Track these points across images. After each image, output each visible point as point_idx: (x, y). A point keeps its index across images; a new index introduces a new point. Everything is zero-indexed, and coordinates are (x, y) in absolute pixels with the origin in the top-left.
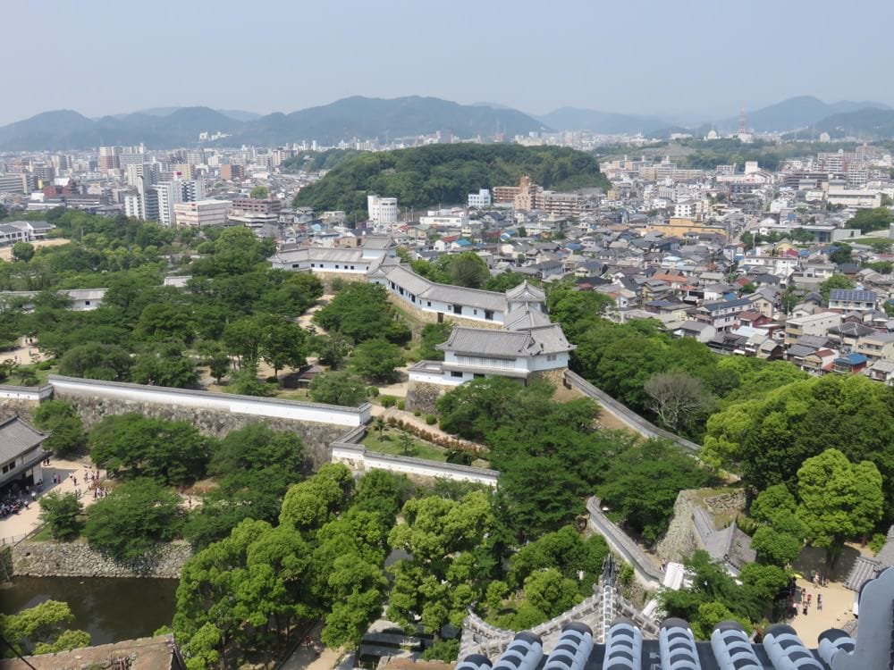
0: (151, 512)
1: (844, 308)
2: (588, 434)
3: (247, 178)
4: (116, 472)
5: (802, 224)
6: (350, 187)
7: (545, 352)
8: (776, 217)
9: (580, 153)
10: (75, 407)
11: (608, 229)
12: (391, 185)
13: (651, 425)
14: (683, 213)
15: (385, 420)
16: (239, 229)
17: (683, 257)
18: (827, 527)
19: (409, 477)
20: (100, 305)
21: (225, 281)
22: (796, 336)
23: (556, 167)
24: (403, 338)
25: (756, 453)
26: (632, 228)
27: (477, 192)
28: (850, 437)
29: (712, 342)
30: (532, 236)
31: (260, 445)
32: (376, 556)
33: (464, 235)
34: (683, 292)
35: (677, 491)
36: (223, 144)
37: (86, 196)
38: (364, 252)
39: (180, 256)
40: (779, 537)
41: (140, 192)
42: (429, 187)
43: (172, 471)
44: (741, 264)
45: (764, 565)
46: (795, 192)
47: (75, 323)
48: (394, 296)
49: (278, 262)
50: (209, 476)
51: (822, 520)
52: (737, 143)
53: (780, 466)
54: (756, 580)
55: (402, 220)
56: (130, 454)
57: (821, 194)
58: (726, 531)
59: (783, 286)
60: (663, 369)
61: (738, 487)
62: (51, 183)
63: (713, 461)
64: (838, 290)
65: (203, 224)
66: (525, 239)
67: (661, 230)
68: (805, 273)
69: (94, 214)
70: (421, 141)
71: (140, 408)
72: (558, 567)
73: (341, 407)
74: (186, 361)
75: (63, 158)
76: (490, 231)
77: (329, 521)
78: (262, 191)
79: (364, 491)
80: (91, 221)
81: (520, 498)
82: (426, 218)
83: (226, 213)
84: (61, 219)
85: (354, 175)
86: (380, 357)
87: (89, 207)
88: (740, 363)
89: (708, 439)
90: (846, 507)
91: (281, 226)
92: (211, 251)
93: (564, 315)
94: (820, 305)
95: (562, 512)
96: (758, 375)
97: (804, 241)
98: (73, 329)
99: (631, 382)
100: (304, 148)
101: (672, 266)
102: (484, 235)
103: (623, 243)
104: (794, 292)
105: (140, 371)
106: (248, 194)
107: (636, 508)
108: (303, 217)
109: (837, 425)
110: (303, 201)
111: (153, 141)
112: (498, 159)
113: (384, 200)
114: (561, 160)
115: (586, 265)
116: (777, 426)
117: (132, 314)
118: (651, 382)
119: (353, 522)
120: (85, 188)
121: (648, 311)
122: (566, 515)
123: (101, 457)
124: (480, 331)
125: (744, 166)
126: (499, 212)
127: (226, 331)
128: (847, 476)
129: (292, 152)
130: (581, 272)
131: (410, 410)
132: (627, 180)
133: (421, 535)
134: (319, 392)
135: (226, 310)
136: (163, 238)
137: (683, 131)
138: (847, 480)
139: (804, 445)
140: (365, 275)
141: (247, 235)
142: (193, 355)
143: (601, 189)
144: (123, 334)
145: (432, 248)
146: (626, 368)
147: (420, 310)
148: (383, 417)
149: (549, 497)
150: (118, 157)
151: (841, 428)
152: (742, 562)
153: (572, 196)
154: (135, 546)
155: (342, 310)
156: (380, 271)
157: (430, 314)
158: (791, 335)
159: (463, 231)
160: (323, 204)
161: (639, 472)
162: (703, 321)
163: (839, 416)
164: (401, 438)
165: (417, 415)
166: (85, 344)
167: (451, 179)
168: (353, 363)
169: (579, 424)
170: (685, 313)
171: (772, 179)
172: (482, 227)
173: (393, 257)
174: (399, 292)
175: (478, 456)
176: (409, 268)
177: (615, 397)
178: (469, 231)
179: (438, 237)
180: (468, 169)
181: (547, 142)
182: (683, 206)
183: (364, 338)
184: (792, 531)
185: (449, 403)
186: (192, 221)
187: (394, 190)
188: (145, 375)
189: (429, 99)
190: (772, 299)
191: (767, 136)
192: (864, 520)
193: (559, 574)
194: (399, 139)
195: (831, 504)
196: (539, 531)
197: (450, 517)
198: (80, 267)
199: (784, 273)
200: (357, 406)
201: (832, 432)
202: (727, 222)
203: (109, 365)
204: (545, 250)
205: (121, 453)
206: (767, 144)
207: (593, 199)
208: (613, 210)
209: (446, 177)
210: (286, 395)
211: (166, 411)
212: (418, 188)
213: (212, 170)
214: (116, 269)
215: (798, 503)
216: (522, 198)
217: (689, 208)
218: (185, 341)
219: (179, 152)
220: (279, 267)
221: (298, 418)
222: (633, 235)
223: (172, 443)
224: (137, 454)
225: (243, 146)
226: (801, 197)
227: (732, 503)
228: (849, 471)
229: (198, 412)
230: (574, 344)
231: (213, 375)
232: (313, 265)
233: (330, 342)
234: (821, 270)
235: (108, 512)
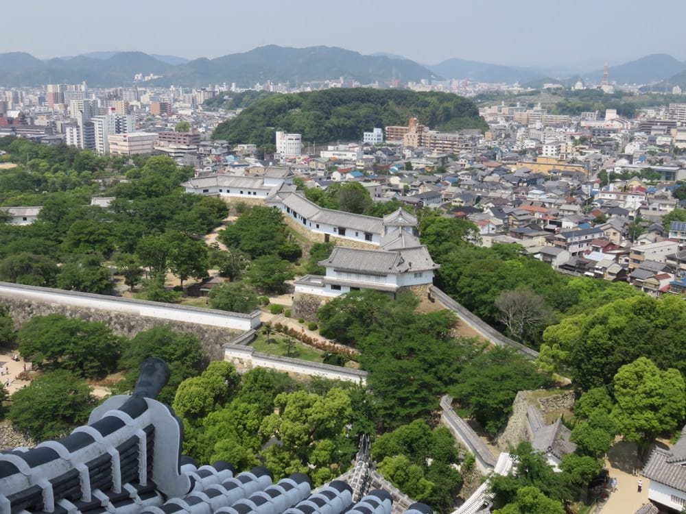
0: (65, 399)
1: (682, 238)
2: (446, 342)
3: (173, 114)
4: (40, 364)
5: (652, 165)
6: (261, 124)
7: (412, 270)
8: (630, 158)
9: (463, 99)
10: (8, 308)
11: (483, 165)
12: (297, 123)
13: (500, 334)
14: (549, 153)
15: (273, 325)
16: (163, 158)
17: (546, 191)
18: (637, 425)
19: (290, 375)
20: (35, 220)
21: (143, 203)
22: (638, 261)
23: (441, 109)
24: (295, 256)
25: (582, 360)
26: (505, 164)
27: (371, 131)
28: (661, 347)
29: (566, 265)
30: (417, 169)
31: (164, 345)
32: (255, 442)
33: (358, 168)
34: (545, 221)
35: (516, 392)
36: (155, 84)
37: (33, 126)
38: (265, 180)
39: (111, 180)
40: (594, 432)
41: (79, 124)
42: (330, 125)
43: (87, 365)
44: (596, 198)
45: (580, 456)
46: (647, 137)
47: (12, 236)
48: (289, 219)
49: (191, 187)
50: (120, 371)
51: (633, 419)
52: (600, 93)
53: (602, 372)
54: (573, 469)
55: (306, 153)
56: (52, 349)
57: (669, 139)
58: (553, 426)
59: (631, 218)
60: (513, 287)
61: (569, 389)
62: (4, 115)
63: (547, 366)
64: (677, 223)
65: (132, 153)
66: (410, 172)
67: (529, 167)
68: (651, 207)
69: (40, 142)
70: (327, 85)
71: (63, 310)
72: (409, 455)
73: (234, 314)
74: (103, 270)
75: (16, 94)
76: (381, 165)
77: (214, 411)
78: (185, 125)
79: (247, 386)
80: (35, 149)
81: (383, 395)
82: (326, 152)
83: (153, 144)
84: (10, 147)
85: (264, 114)
86: (273, 271)
87: (35, 136)
88: (587, 283)
89: (544, 347)
90: (654, 408)
91: (200, 157)
92: (137, 176)
93: (433, 238)
94: (661, 235)
95: (419, 408)
96: (602, 294)
97: (652, 179)
98: (10, 241)
99: (484, 297)
100: (224, 89)
101: (536, 198)
102: (375, 168)
103: (495, 177)
104: (640, 223)
105: (64, 278)
106: (173, 128)
107: (481, 406)
108: (219, 149)
109: (651, 337)
110: (221, 135)
111: (94, 80)
112: (391, 102)
113: (290, 136)
114: (446, 104)
115: (462, 196)
116: (600, 337)
117: (61, 229)
118: (501, 297)
119: (235, 412)
120: (32, 119)
121: (513, 237)
122: (422, 411)
123: (28, 351)
124: (361, 251)
125: (605, 113)
126: (390, 148)
127: (139, 246)
128: (655, 381)
129: (214, 92)
130: (457, 202)
131: (295, 318)
132: (502, 123)
133: (287, 424)
134: (217, 300)
135: (143, 226)
136: (97, 164)
137: (554, 82)
138: (655, 385)
139: (623, 354)
140: (264, 200)
141: (169, 163)
142: (110, 266)
143: (479, 130)
144: (53, 246)
145: (330, 178)
146: (481, 285)
147: (309, 231)
148: (271, 323)
149: (408, 395)
150: (63, 94)
151: (655, 340)
152: (564, 453)
153: (454, 135)
154: (52, 428)
155: (242, 230)
156: (277, 197)
157: (318, 235)
158: (635, 261)
159: (357, 164)
160: (237, 138)
161: (485, 375)
162: (560, 246)
163: (653, 329)
164: (285, 341)
165: (301, 322)
166: (19, 254)
167: (349, 118)
168: (248, 276)
169: (439, 333)
170: (544, 239)
171: (628, 125)
172: (374, 161)
173: (290, 185)
174: (292, 215)
175: (351, 358)
176: (302, 194)
177: (471, 310)
178: (363, 164)
179: (336, 169)
180: (364, 110)
181: (436, 88)
182: (550, 147)
183: (260, 255)
184: (605, 427)
185: (328, 311)
186: (123, 150)
187: (299, 127)
188: (68, 282)
189: (334, 48)
190: (620, 229)
191: (626, 88)
192: (668, 419)
193: (406, 461)
194: (308, 83)
195: (641, 405)
196: (398, 423)
197: (314, 409)
198: (24, 188)
199: (632, 207)
200: (249, 313)
201: (646, 343)
202: (587, 162)
203: (38, 273)
204: (428, 182)
205: (44, 349)
206: (625, 94)
207: (472, 139)
208: (490, 148)
209: (345, 117)
210: (189, 302)
211: (85, 313)
212: (320, 126)
213: (144, 106)
214: (55, 190)
215: (614, 404)
216: (410, 136)
217: (555, 149)
218: (104, 253)
219: (116, 91)
220: (191, 191)
221: (197, 322)
222: (505, 170)
223: (88, 341)
224: (57, 350)
225: (172, 86)
226: (652, 141)
227: (563, 403)
228: (657, 377)
229: (113, 315)
230: (438, 263)
231: (127, 283)
232: (221, 191)
233: (230, 258)
234: (665, 205)
235: (29, 399)
